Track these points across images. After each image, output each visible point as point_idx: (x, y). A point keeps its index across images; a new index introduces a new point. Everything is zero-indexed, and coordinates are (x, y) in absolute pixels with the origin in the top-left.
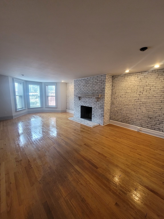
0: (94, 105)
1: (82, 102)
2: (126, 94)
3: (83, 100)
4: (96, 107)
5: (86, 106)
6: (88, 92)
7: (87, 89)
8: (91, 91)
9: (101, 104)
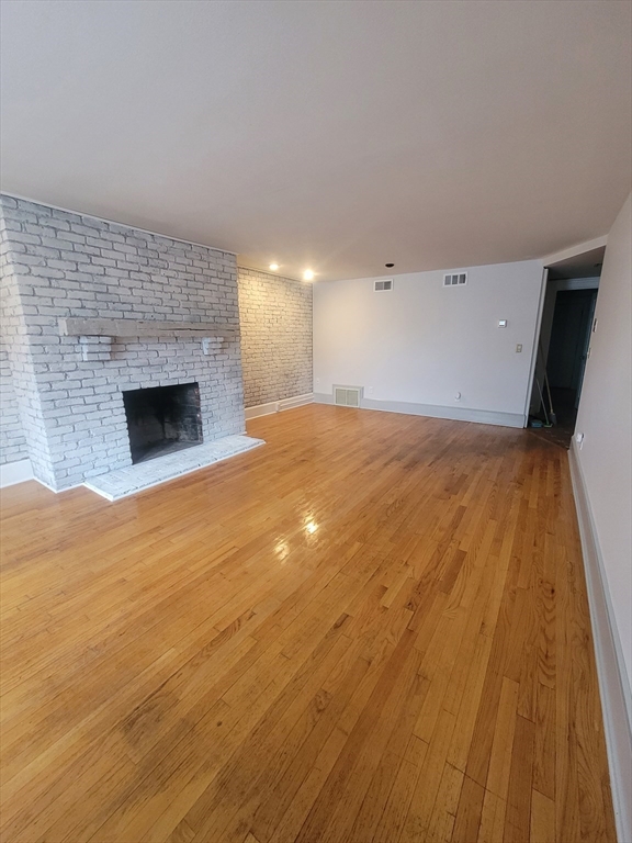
0: (205, 371)
1: (133, 371)
2: (248, 325)
3: (136, 354)
4: (216, 376)
5: (164, 384)
6: (168, 310)
7: (158, 295)
8: (181, 310)
9: (233, 363)
